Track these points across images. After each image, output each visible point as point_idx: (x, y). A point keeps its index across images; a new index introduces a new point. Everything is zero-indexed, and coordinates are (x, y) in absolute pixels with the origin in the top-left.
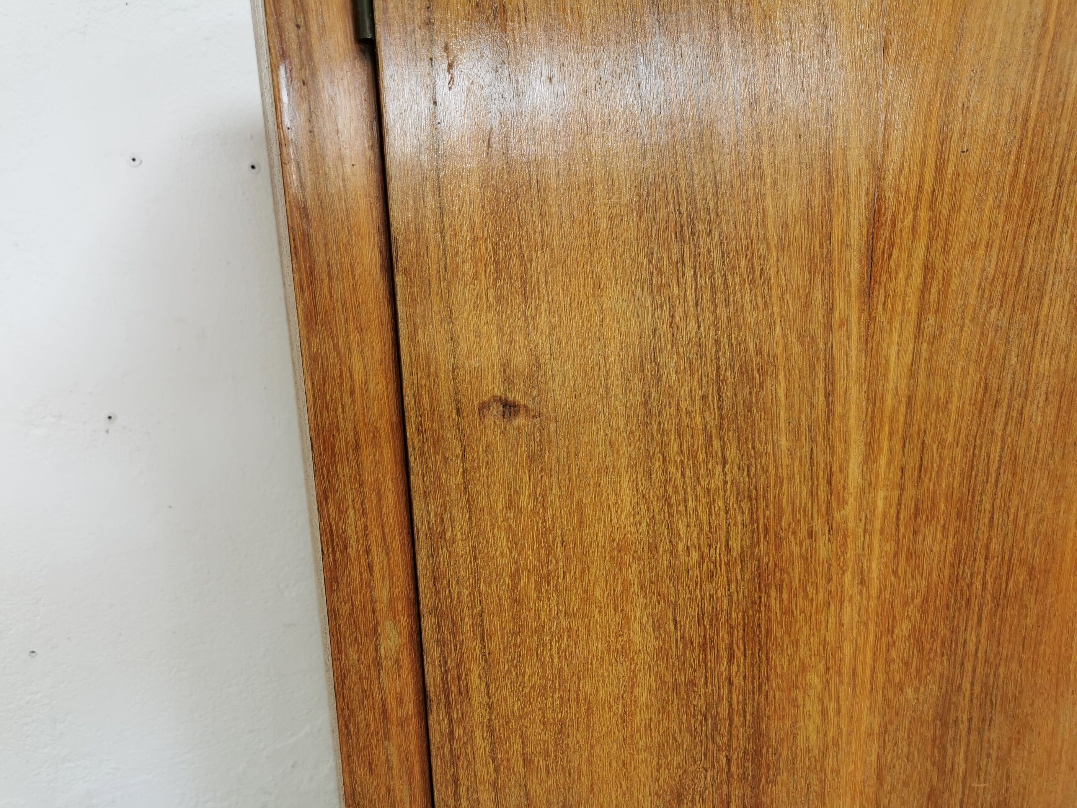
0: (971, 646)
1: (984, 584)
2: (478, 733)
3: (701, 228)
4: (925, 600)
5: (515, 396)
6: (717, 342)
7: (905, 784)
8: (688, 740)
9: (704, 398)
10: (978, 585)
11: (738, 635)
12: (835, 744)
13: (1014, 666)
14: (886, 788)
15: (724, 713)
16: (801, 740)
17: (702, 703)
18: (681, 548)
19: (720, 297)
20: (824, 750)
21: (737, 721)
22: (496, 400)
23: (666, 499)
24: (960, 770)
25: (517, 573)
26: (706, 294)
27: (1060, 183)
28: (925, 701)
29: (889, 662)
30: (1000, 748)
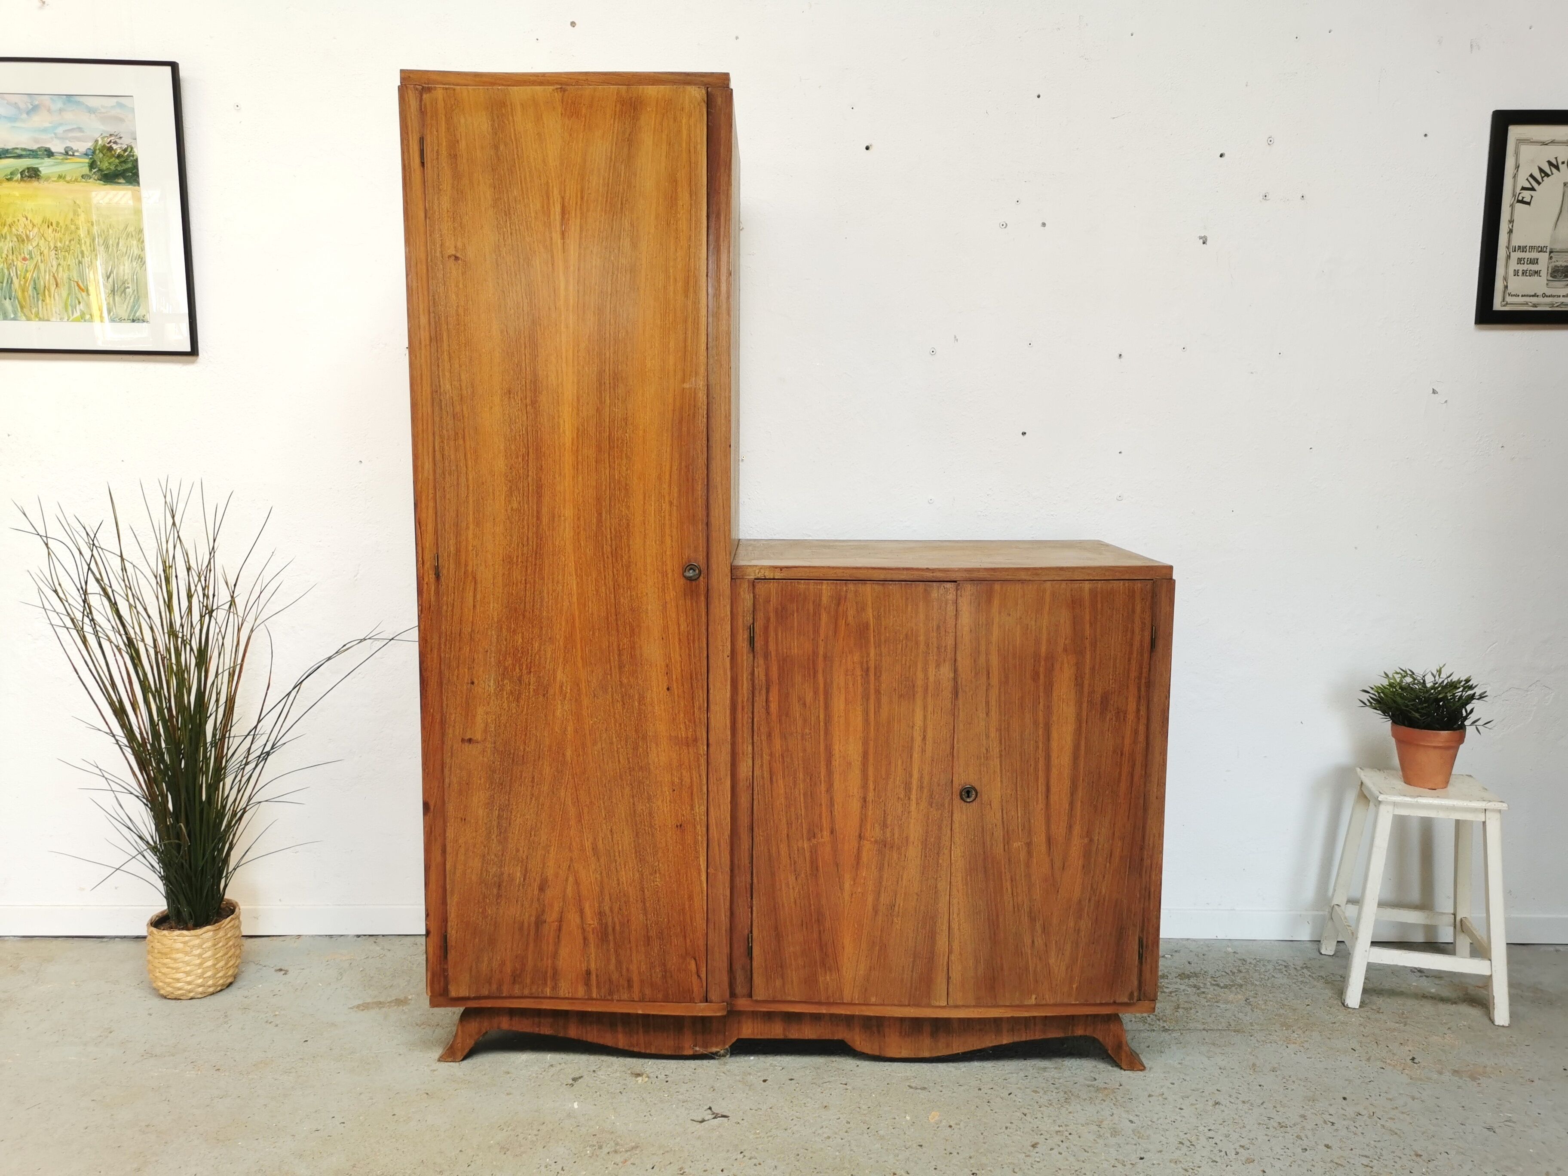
0: (608, 355)
1: (610, 334)
2: (445, 353)
3: (512, 213)
4: (589, 336)
5: (458, 255)
6: (518, 245)
7: (588, 404)
8: (512, 372)
9: (514, 262)
10: (608, 335)
11: (527, 339)
12: (562, 384)
13: (625, 366)
14: (581, 404)
15: (523, 365)
16: (549, 379)
17: (516, 361)
18: (508, 309)
19: (518, 233)
20: (558, 385)
21: (528, 369)
22: (453, 255)
23: (504, 292)
24: (608, 401)
25: (458, 306)
26: (514, 232)
27: (622, 204)
28: (593, 373)
29: (578, 357)
30: (622, 397)
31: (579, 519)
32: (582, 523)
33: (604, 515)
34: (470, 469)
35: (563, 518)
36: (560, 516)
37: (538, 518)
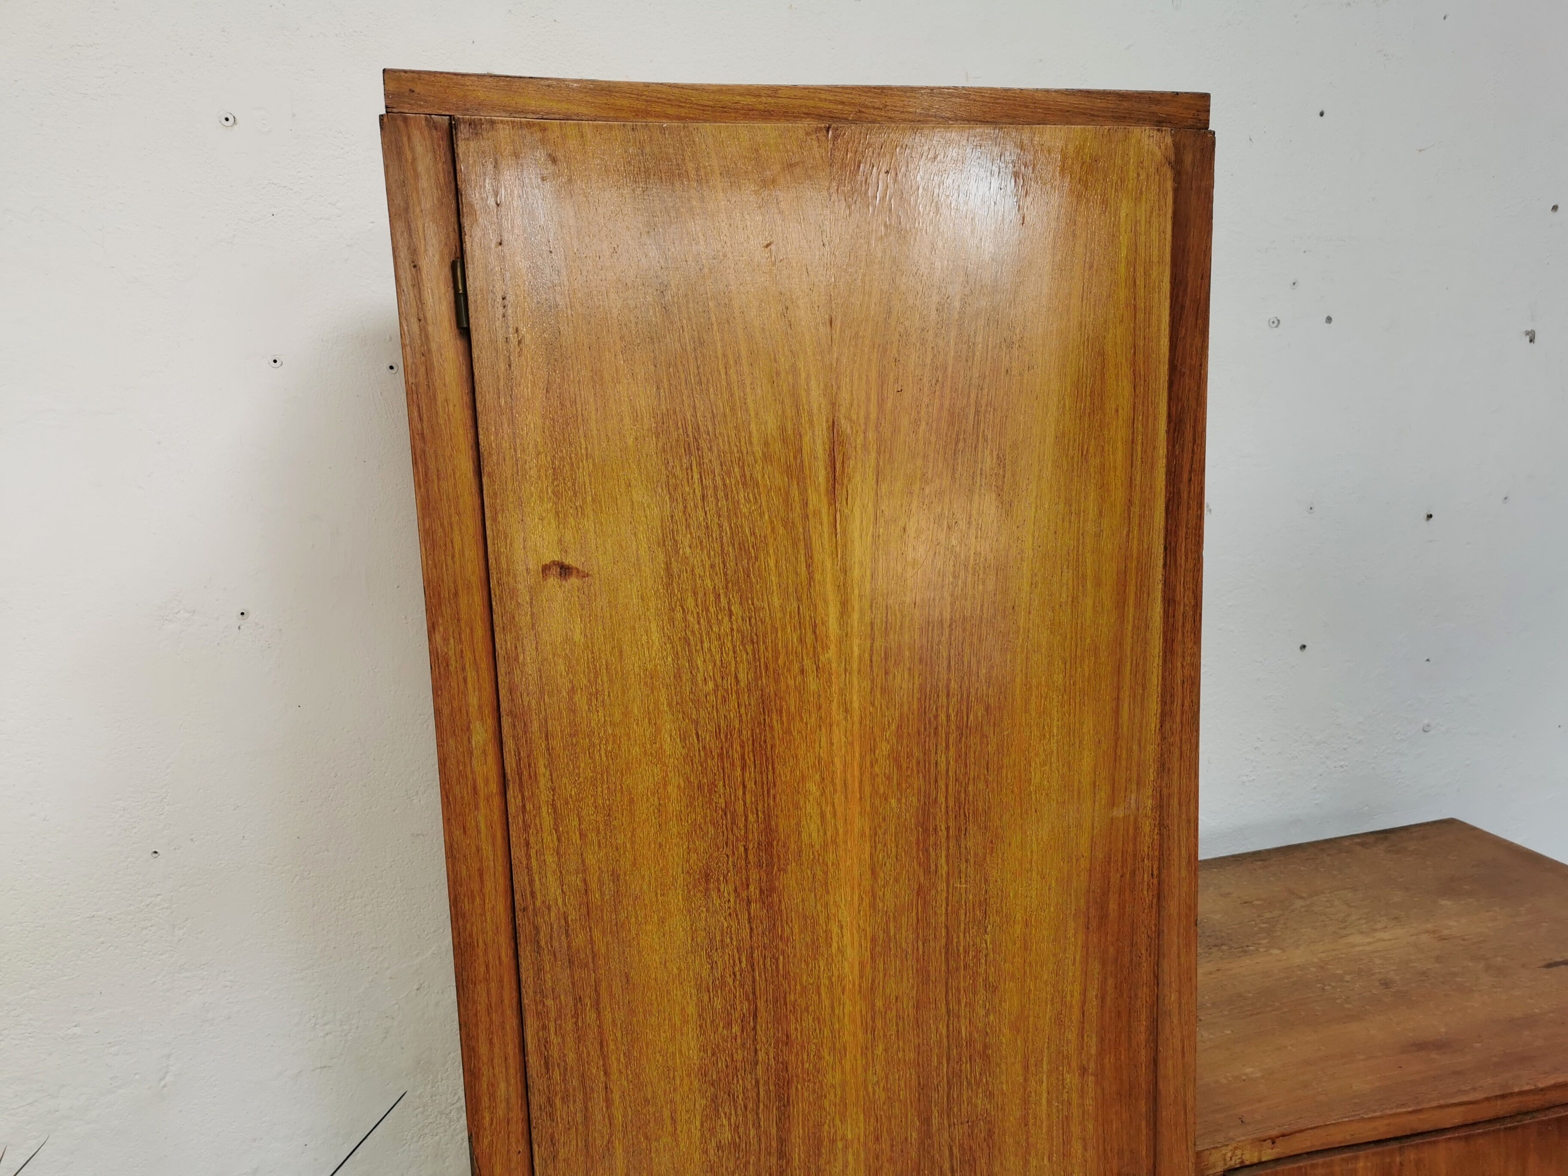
0: (943, 766)
1: (948, 716)
2: (544, 810)
3: (704, 445)
4: (900, 727)
5: (569, 561)
6: (720, 526)
7: (897, 880)
8: (712, 830)
9: (712, 566)
10: (943, 717)
11: (748, 748)
12: (834, 842)
13: (981, 785)
14: (881, 882)
15: (740, 810)
16: (804, 836)
17: (722, 801)
18: (700, 678)
19: (721, 494)
20: (825, 846)
21: (752, 818)
22: (554, 563)
23: (687, 640)
24: (944, 870)
25: (572, 691)
26: (710, 492)
27: (977, 412)
28: (907, 810)
29: (873, 777)
30: (976, 855)
31: (877, 1139)
32: (885, 1145)
33: (935, 1121)
34: (615, 1076)
35: (840, 1145)
36: (833, 1141)
37: (781, 1155)
